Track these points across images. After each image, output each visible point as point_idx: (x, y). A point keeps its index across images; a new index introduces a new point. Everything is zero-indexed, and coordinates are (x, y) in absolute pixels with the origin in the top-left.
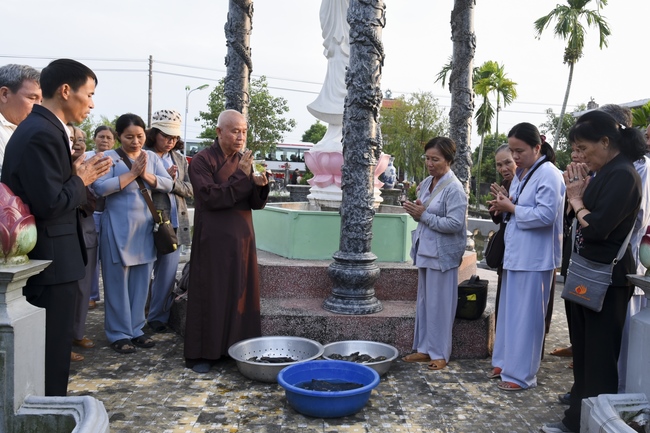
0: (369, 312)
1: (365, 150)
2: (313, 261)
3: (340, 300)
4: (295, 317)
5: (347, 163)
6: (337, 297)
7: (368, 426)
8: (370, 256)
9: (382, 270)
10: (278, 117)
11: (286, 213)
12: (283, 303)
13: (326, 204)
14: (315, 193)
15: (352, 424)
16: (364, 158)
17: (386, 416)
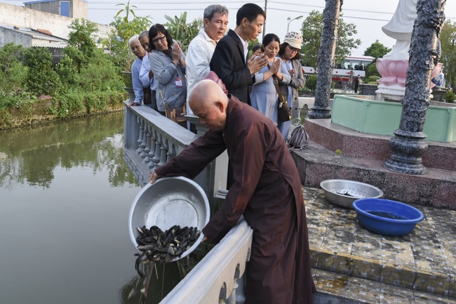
0: (417, 174)
1: (427, 58)
2: (378, 135)
3: (396, 163)
4: (364, 170)
5: (412, 68)
6: (394, 161)
7: (413, 245)
8: (421, 134)
9: (429, 146)
10: (348, 38)
11: (362, 102)
12: (355, 160)
13: (389, 97)
14: (382, 89)
15: (401, 242)
16: (425, 64)
17: (426, 242)
